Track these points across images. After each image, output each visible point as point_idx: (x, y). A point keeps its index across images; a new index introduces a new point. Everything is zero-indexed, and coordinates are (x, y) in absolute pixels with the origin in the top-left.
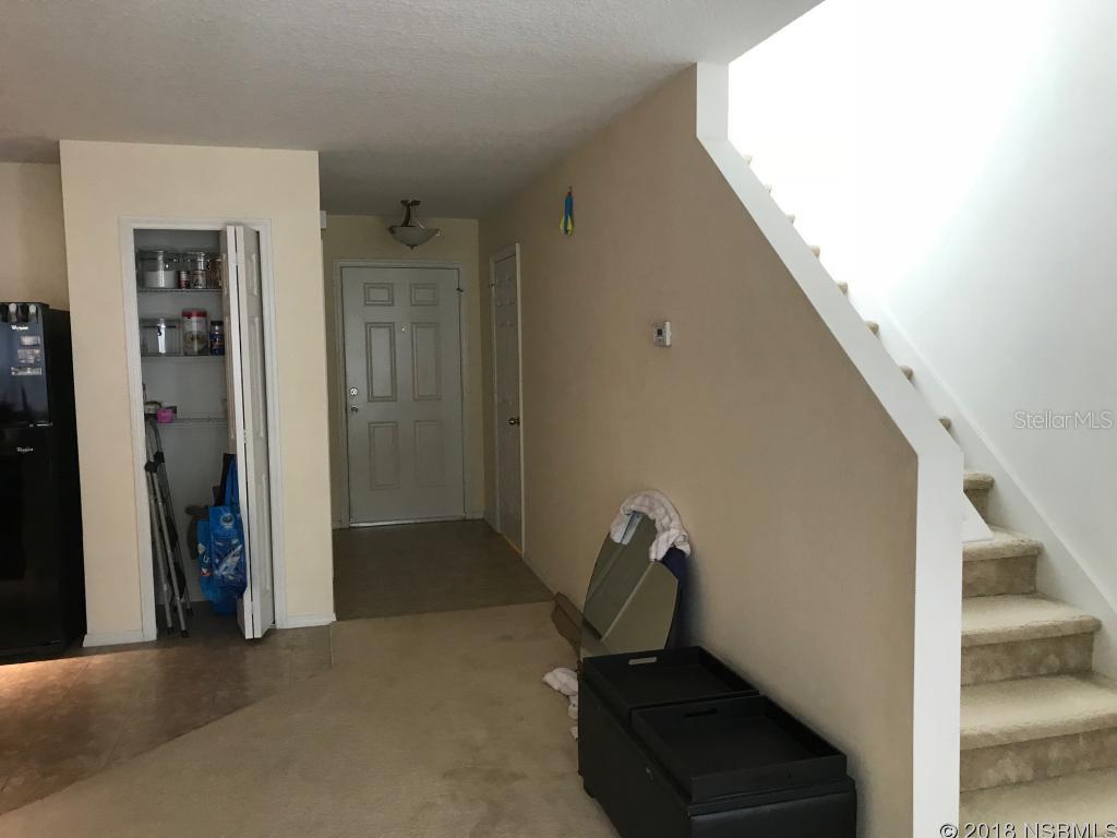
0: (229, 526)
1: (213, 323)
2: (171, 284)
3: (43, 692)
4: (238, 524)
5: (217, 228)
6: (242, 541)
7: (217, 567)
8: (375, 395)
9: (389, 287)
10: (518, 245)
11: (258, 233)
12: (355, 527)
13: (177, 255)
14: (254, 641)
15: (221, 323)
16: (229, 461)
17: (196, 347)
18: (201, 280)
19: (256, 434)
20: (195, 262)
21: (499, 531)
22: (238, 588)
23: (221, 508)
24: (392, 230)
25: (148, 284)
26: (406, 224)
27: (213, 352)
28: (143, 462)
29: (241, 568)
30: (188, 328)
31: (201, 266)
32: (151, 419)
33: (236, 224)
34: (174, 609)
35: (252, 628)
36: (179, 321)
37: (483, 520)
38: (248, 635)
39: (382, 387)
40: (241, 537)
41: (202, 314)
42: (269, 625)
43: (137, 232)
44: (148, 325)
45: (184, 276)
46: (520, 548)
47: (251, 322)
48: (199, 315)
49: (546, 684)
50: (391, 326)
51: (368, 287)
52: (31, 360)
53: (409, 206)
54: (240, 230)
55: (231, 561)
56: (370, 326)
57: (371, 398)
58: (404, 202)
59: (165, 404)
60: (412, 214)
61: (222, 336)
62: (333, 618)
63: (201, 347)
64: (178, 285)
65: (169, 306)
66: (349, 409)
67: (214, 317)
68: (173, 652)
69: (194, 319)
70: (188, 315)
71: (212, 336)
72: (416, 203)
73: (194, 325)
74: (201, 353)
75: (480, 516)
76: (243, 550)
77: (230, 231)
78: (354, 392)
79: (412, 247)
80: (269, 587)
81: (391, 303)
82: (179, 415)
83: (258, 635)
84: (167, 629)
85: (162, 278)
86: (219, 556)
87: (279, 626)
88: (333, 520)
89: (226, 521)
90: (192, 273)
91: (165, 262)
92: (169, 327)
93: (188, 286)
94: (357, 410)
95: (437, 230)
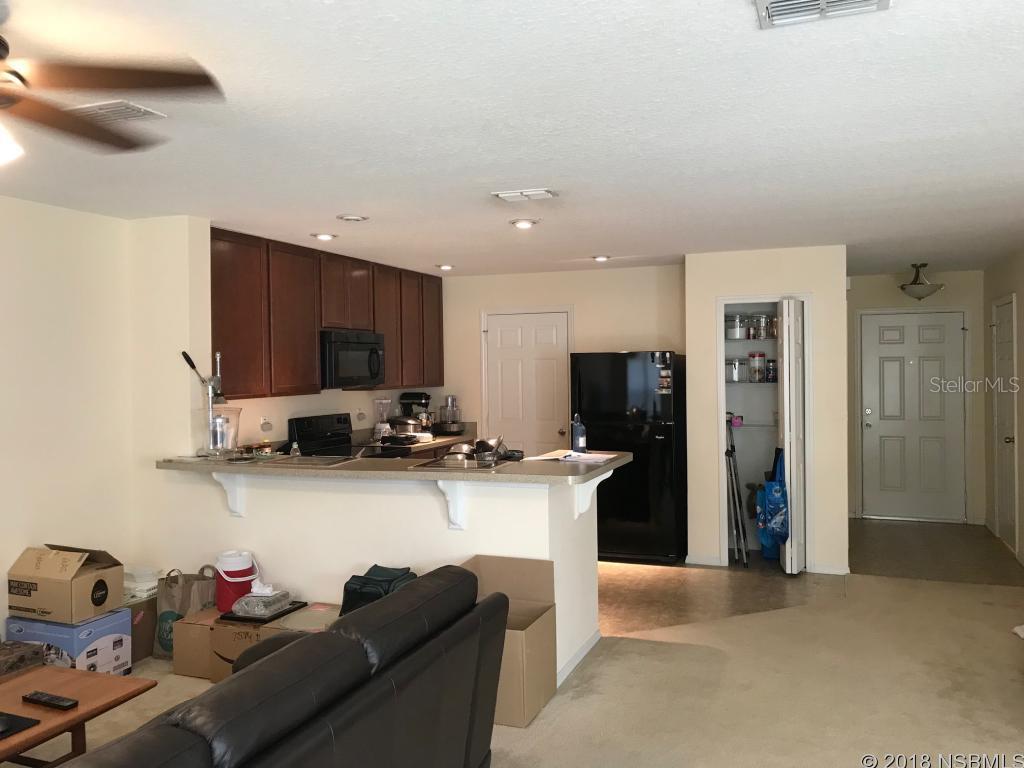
0: (778, 495)
1: (769, 361)
2: (744, 335)
3: (668, 580)
4: (784, 495)
5: (776, 300)
6: (786, 506)
7: (770, 521)
8: (886, 414)
9: (901, 330)
10: (1014, 295)
11: (803, 302)
12: (866, 519)
13: (748, 317)
14: (792, 576)
15: (774, 361)
16: (779, 453)
17: (757, 377)
18: (763, 333)
19: (797, 438)
20: (759, 321)
21: (998, 535)
22: (782, 537)
23: (774, 483)
24: (903, 288)
25: (729, 337)
26: (915, 281)
27: (768, 380)
28: (725, 450)
29: (785, 524)
30: (752, 365)
31: (763, 324)
32: (729, 422)
33: (789, 298)
34: (739, 550)
35: (791, 567)
36: (748, 360)
37: (985, 526)
38: (788, 571)
39: (892, 408)
40: (785, 502)
41: (762, 355)
42: (801, 568)
43: (726, 306)
44: (729, 363)
45: (752, 331)
46: (1014, 547)
47: (797, 362)
48: (760, 356)
49: (1016, 634)
50: (901, 360)
51: (882, 330)
52: (666, 384)
53: (918, 268)
54: (792, 302)
55: (779, 519)
56: (883, 360)
57: (883, 417)
58: (914, 266)
59: (736, 415)
60: (921, 274)
61: (776, 370)
62: (847, 571)
63: (761, 377)
64: (748, 337)
65: (742, 351)
66: (864, 424)
67: (769, 356)
68: (740, 574)
69: (757, 358)
70: (753, 356)
71: (768, 370)
72: (925, 265)
73: (757, 363)
74: (760, 381)
75: (982, 522)
76: (787, 512)
77: (785, 303)
78: (868, 411)
79: (920, 299)
80: (802, 542)
81: (901, 341)
82: (744, 422)
83: (795, 572)
84: (735, 561)
85: (738, 332)
86: (771, 515)
87: (808, 570)
88: (850, 511)
89: (776, 491)
90: (757, 329)
91: (740, 322)
92: (740, 364)
93: (754, 337)
94: (870, 426)
95: (942, 285)
